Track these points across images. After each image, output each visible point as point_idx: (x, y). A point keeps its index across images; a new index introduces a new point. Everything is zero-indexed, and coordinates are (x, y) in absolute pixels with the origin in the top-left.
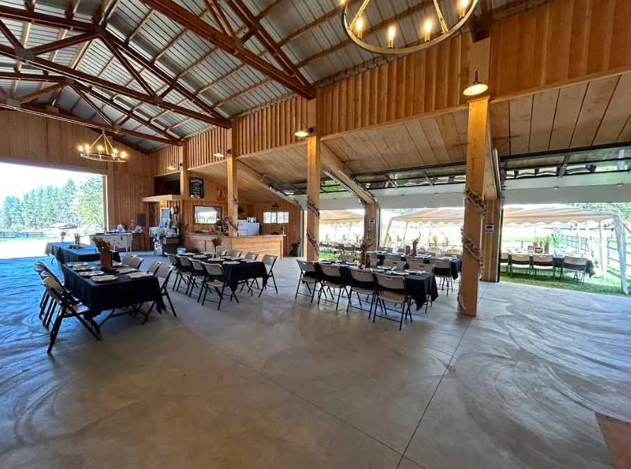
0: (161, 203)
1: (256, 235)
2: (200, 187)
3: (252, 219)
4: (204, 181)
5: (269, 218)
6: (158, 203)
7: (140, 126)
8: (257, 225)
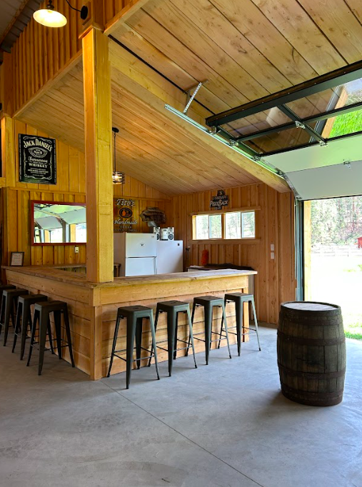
1: (176, 271)
2: (47, 158)
3: (166, 233)
4: (59, 145)
5: (204, 227)
8: (177, 247)
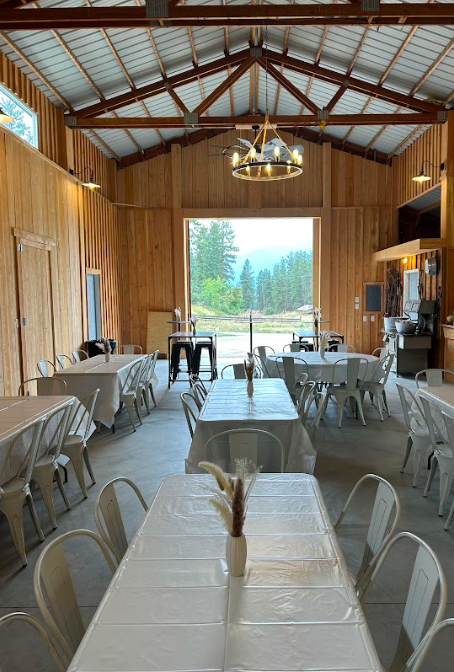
0: (405, 261)
6: (398, 262)
7: (351, 130)
